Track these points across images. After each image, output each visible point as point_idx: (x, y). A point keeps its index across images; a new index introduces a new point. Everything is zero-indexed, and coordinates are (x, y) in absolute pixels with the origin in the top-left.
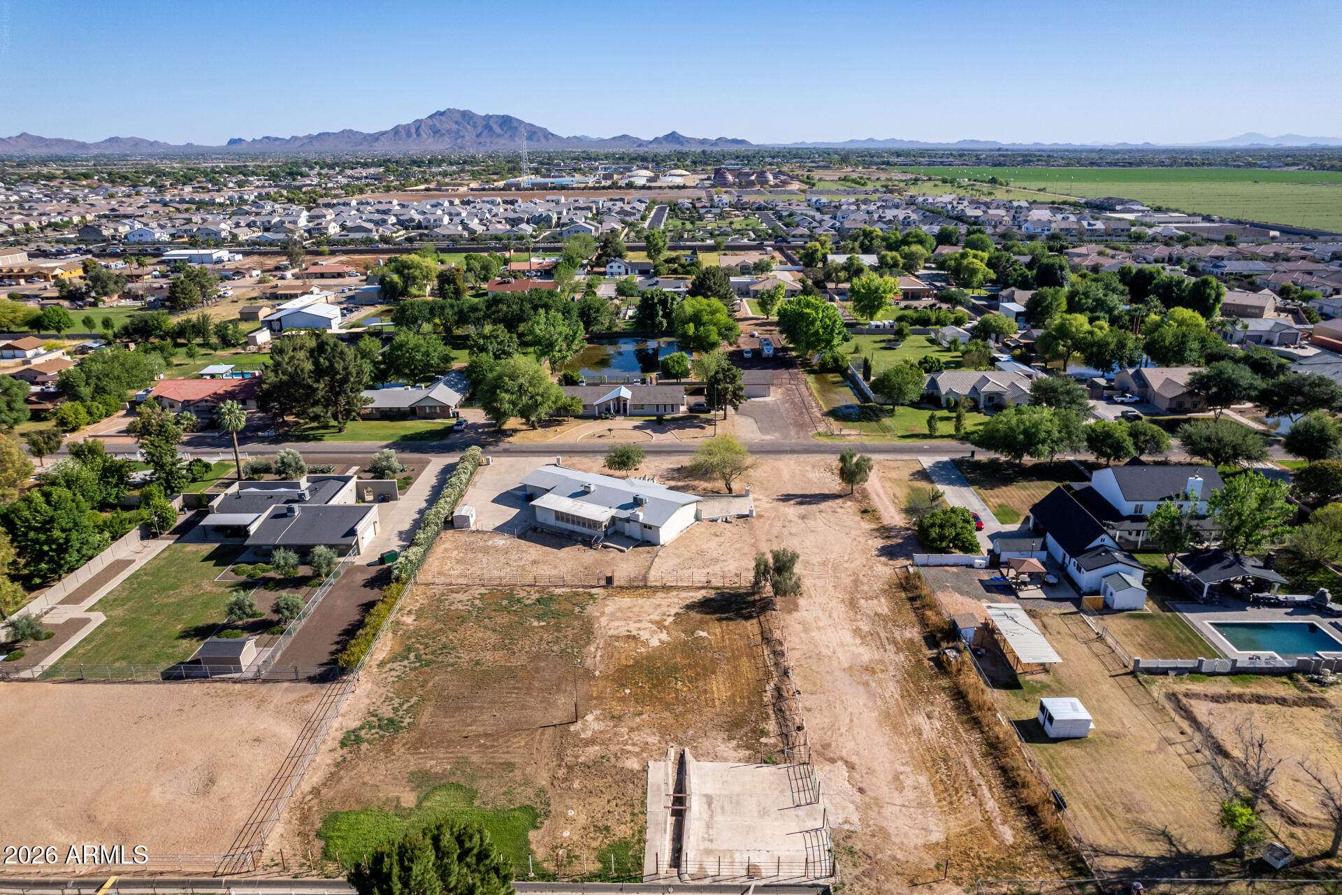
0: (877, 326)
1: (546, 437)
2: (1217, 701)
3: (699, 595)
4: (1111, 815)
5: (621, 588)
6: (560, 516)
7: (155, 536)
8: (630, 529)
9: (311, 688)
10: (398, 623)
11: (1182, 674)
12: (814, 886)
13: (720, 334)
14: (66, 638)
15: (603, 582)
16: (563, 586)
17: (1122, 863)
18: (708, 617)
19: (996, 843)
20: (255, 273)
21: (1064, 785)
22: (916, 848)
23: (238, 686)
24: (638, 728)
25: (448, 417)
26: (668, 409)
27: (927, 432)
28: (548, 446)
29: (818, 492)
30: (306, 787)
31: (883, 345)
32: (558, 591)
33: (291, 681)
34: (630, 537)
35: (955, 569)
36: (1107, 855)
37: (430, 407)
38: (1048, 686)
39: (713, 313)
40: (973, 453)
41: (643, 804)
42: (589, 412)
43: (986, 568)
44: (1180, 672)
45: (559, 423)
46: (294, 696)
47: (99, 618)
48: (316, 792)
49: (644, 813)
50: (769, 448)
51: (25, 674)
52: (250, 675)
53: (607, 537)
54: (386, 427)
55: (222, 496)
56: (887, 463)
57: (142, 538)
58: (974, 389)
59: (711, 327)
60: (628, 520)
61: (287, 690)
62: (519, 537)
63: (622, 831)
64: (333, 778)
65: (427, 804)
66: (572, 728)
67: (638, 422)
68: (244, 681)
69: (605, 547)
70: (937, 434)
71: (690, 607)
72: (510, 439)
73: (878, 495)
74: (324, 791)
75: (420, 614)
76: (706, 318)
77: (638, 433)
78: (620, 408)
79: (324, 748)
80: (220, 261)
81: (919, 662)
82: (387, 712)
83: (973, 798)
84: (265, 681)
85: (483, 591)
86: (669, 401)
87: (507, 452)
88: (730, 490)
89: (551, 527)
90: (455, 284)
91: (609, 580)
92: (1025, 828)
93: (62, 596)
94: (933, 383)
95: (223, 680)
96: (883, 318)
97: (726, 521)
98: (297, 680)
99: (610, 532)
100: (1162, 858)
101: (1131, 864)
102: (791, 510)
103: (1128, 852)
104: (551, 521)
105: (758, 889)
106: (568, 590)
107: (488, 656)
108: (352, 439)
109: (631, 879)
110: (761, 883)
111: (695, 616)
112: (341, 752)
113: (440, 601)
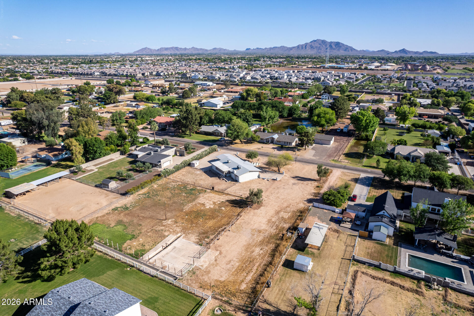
0: (402, 127)
1: (243, 146)
2: (374, 278)
3: (234, 198)
4: (285, 295)
5: (216, 191)
6: (217, 168)
7: (123, 155)
8: (232, 175)
9: (119, 195)
10: (152, 186)
11: (371, 266)
12: (174, 276)
14: (88, 172)
15: (211, 188)
17: (268, 307)
18: (230, 204)
19: (237, 287)
20: (214, 90)
21: (280, 282)
22: (213, 279)
23: (106, 192)
24: (178, 226)
26: (289, 144)
27: (376, 166)
28: (243, 149)
29: (309, 178)
30: (96, 216)
31: (398, 134)
32: (198, 188)
34: (232, 178)
35: (326, 211)
36: (267, 304)
37: (218, 133)
38: (314, 254)
40: (385, 176)
41: (158, 243)
42: (262, 141)
43: (340, 213)
44: (370, 265)
45: (252, 143)
46: (114, 197)
47: (97, 170)
48: (97, 218)
49: (156, 245)
51: (73, 178)
52: (110, 190)
53: (226, 176)
55: (141, 147)
56: (347, 174)
57: (120, 154)
58: (410, 154)
59: (323, 119)
60: (231, 172)
61: (114, 195)
62: (204, 172)
63: (147, 247)
64: (104, 216)
65: (115, 227)
66: (163, 221)
67: (275, 146)
68: (108, 191)
69: (223, 179)
70: (380, 167)
71: (228, 201)
72: (233, 145)
74: (99, 218)
76: (322, 115)
77: (273, 150)
78: (272, 141)
79: (108, 209)
81: (278, 234)
82: (128, 206)
83: (246, 274)
84: (112, 192)
85: (180, 183)
86: (289, 141)
87: (228, 149)
88: (279, 171)
89: (214, 171)
90: (260, 97)
91: (213, 188)
92: (251, 288)
93: (94, 164)
94: (394, 149)
95: (105, 190)
97: (268, 180)
98: (118, 193)
100: (285, 312)
101: (272, 309)
102: (295, 181)
103: (276, 306)
105: (161, 272)
106: (201, 188)
107: (164, 199)
108: (191, 139)
109: (137, 258)
110: (163, 270)
111: (227, 203)
112: (110, 211)
113: (168, 183)
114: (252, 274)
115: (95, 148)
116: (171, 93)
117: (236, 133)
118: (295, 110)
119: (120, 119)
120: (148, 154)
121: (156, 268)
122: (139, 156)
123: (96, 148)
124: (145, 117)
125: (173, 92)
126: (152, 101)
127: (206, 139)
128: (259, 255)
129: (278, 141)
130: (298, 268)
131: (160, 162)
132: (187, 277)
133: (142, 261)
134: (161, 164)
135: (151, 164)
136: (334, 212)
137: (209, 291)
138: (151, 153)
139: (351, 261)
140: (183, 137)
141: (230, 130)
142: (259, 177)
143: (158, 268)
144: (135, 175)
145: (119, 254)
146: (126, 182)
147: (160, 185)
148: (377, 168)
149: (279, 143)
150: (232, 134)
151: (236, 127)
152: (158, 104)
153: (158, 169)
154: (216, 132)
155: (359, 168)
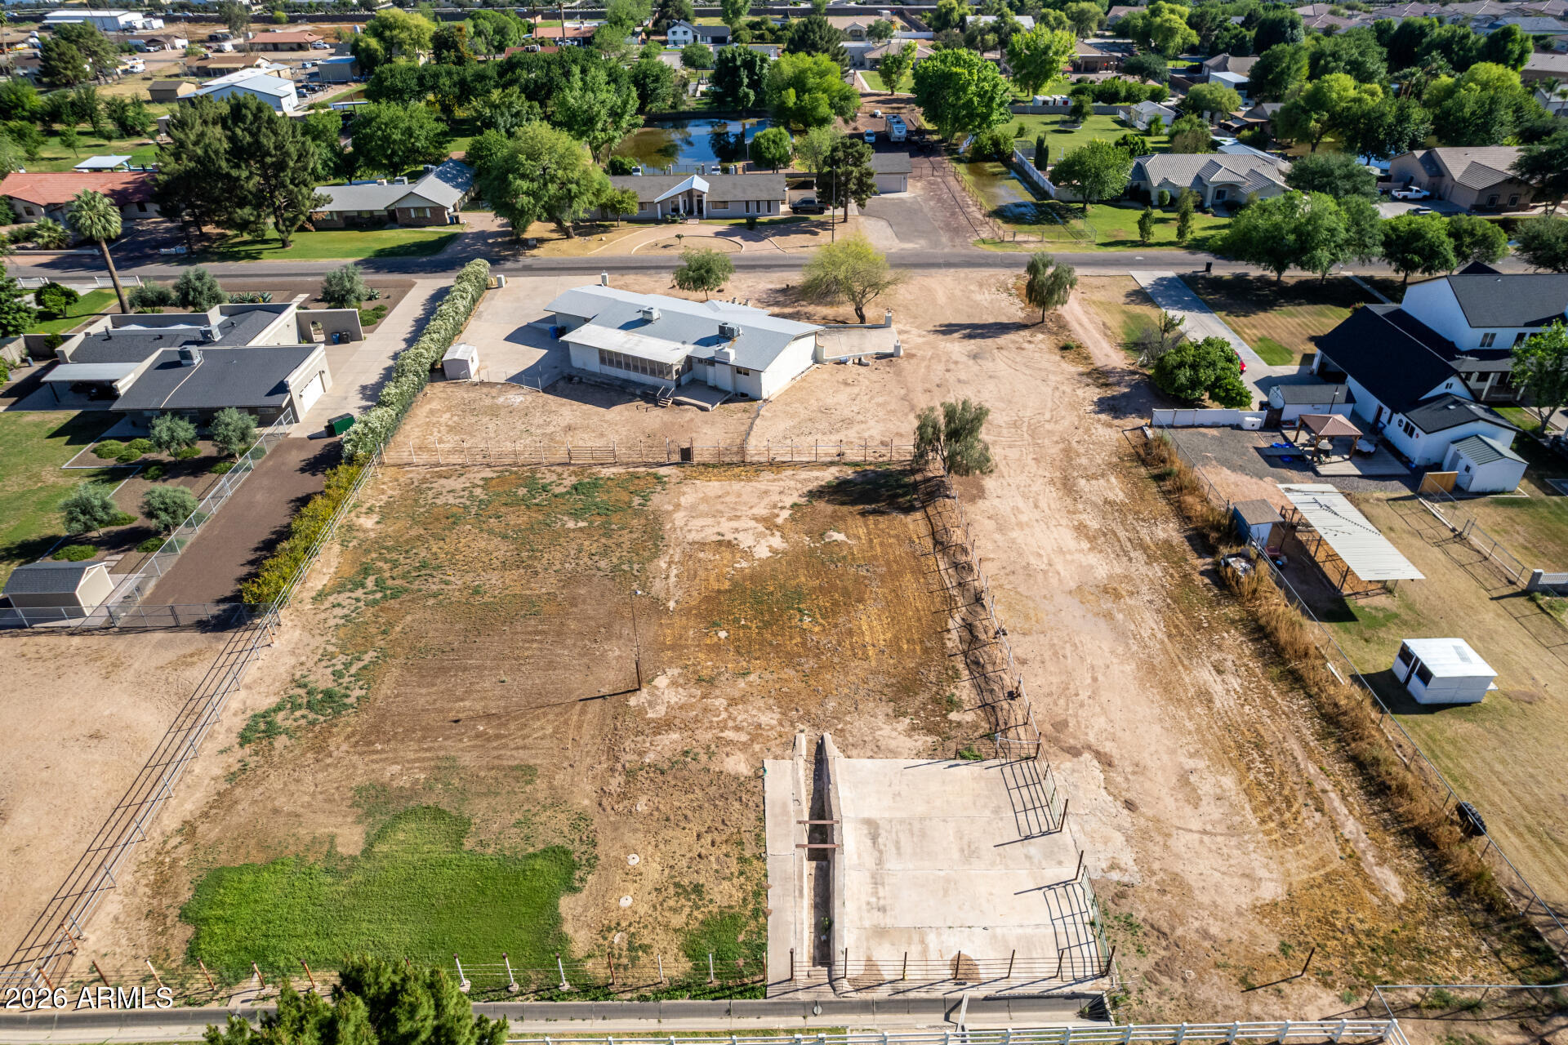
0: (1045, 102)
1: (585, 248)
3: (829, 475)
5: (706, 466)
6: (606, 357)
8: (714, 375)
9: (199, 639)
10: (350, 528)
12: (1074, 996)
13: (832, 106)
15: (676, 458)
16: (614, 464)
18: (845, 509)
19: (1376, 901)
20: (179, 43)
22: (1240, 914)
23: (76, 641)
25: (444, 224)
26: (763, 207)
27: (1137, 237)
28: (588, 261)
29: (991, 320)
30: (171, 822)
31: (1056, 127)
32: (607, 472)
33: (167, 629)
34: (715, 388)
35: (1214, 432)
37: (416, 209)
39: (822, 74)
40: (1209, 266)
41: (759, 839)
42: (647, 213)
43: (1261, 429)
45: (605, 229)
46: (170, 655)
48: (188, 830)
49: (761, 858)
50: (912, 260)
52: (99, 622)
53: (680, 387)
54: (352, 240)
55: (79, 338)
56: (1086, 281)
58: (1198, 179)
59: (820, 95)
60: (711, 362)
61: (160, 644)
62: (545, 391)
63: (724, 894)
64: (222, 802)
65: (381, 848)
66: (633, 701)
67: (722, 226)
68: (85, 631)
69: (678, 403)
70: (1152, 240)
71: (815, 494)
72: (535, 252)
73: (1081, 324)
74: (202, 829)
75: (386, 513)
76: (812, 81)
77: (726, 241)
78: (693, 207)
79: (211, 747)
80: (130, 28)
81: (1186, 577)
83: (1318, 815)
84: (124, 631)
85: (488, 473)
86: (764, 196)
87: (529, 270)
88: (862, 318)
89: (594, 374)
90: (457, 50)
91: (686, 454)
92: (1420, 871)
94: (1140, 171)
95: (52, 631)
96: (1053, 91)
97: (860, 363)
98: (177, 627)
99: (684, 380)
102: (956, 347)
104: (594, 365)
105: (976, 1005)
106: (621, 470)
107: (494, 578)
108: (289, 257)
109: (746, 991)
110: (980, 993)
111: (824, 507)
112: (239, 753)
113: (419, 491)
114: (1337, 804)
120: (165, 366)
121: (923, 995)
122: (123, 387)
127: (378, 246)
128: (1246, 700)
129: (715, 204)
131: (282, 388)
133: (802, 996)
134: (291, 403)
135: (245, 409)
136: (1238, 427)
138: (186, 355)
139: (1533, 599)
142: (817, 359)
143: (938, 995)
145: (605, 1014)
149: (721, 211)
153: (283, 429)
154: (404, 205)
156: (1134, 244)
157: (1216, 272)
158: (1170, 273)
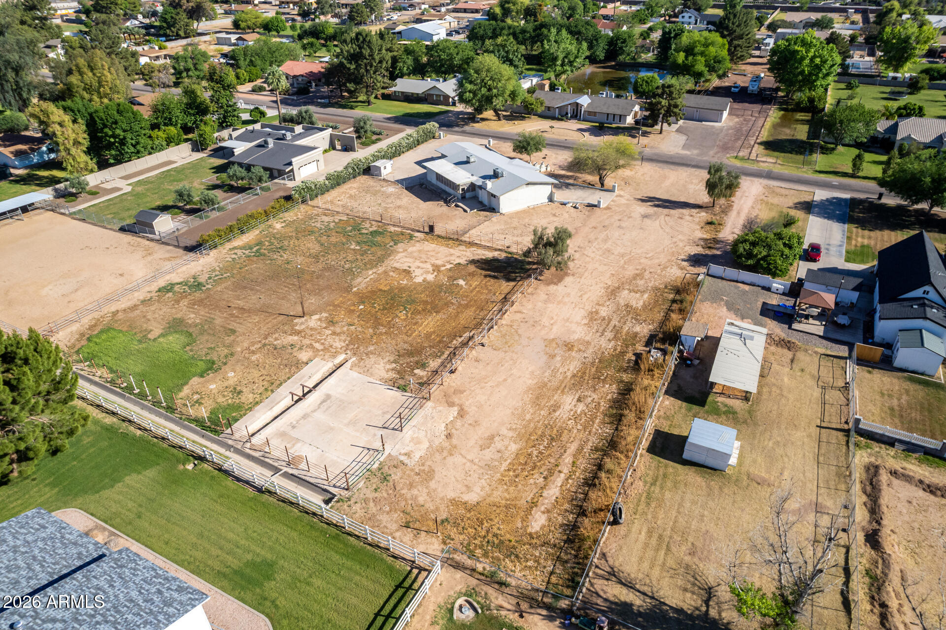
0: (894, 79)
1: (502, 126)
3: (490, 255)
4: (668, 549)
5: (439, 236)
6: (439, 177)
7: (198, 151)
8: (483, 196)
9: (181, 251)
10: (270, 226)
11: (914, 451)
12: (326, 491)
14: (104, 195)
15: (427, 229)
16: (398, 226)
17: (626, 596)
18: (480, 271)
19: (519, 525)
20: (423, 7)
21: (648, 504)
22: (442, 499)
23: (148, 242)
24: (338, 334)
25: (448, 105)
26: (617, 118)
27: (850, 171)
28: (502, 133)
29: (682, 200)
30: (113, 309)
31: (886, 95)
32: (392, 229)
33: (175, 246)
34: (481, 203)
35: (747, 288)
36: (621, 583)
37: (437, 95)
38: (734, 413)
41: (280, 384)
42: (549, 112)
43: (784, 294)
45: (523, 118)
46: (167, 255)
47: (129, 189)
48: (115, 313)
52: (158, 237)
53: (463, 198)
55: (242, 130)
56: (778, 190)
57: (193, 150)
59: (699, 58)
60: (480, 187)
61: (168, 251)
62: (406, 189)
63: (247, 397)
64: (134, 308)
65: (161, 340)
66: (297, 320)
67: (585, 125)
68: (152, 240)
69: (457, 206)
70: (860, 174)
71: (473, 262)
73: (739, 213)
74: (120, 314)
77: (579, 134)
78: (576, 114)
79: (148, 289)
81: (623, 353)
82: (202, 279)
83: (542, 480)
84: (163, 243)
85: (345, 218)
86: (618, 112)
87: (464, 133)
88: (602, 185)
89: (433, 185)
91: (431, 228)
92: (561, 526)
93: (124, 174)
94: (894, 129)
95: (143, 237)
96: (906, 71)
97: (575, 207)
98: (178, 247)
99: (468, 195)
100: (679, 611)
101: (637, 601)
102: (642, 209)
103: (645, 589)
104: (434, 180)
105: (286, 475)
106: (399, 229)
107: (300, 259)
108: (372, 111)
109: (215, 432)
110: (291, 471)
111: (472, 268)
112: (154, 294)
113: (311, 218)
114: (559, 479)
115: (118, 132)
116: (323, 14)
117: (484, 91)
118: (624, 41)
119: (196, 69)
120: (259, 146)
121: (271, 462)
122: (237, 152)
123: (124, 131)
124: (259, 62)
125: (327, 13)
126: (278, 32)
127: (408, 111)
128: (576, 418)
129: (590, 113)
130: (697, 458)
131: (290, 164)
132: (365, 491)
133: (230, 442)
134: (292, 170)
135: (265, 169)
136: (768, 289)
137: (434, 540)
138: (266, 142)
139: (848, 436)
140: (352, 108)
141: (471, 82)
142: (551, 199)
143: (276, 464)
144: (225, 199)
145: (167, 419)
146: (201, 218)
147: (289, 224)
148: (853, 176)
149: (592, 117)
150: (475, 93)
151: (484, 74)
152: (292, 37)
153: (286, 182)
154: (432, 92)
155: (805, 175)
156: (845, 175)
157: (884, 200)
158: (846, 196)
